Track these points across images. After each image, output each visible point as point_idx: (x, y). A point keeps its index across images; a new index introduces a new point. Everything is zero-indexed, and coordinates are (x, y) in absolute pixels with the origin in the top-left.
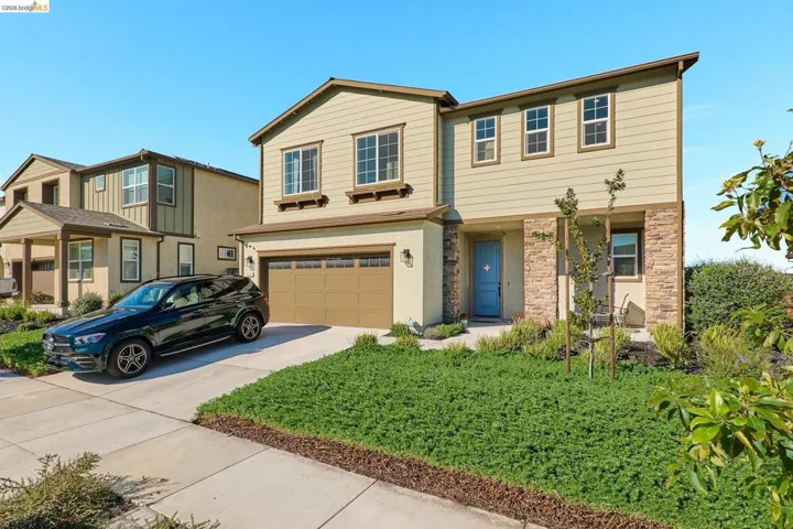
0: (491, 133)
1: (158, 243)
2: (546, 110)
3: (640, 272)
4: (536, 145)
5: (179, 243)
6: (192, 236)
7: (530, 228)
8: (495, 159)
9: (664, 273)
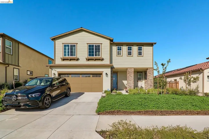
0: (121, 50)
1: (6, 67)
2: (131, 47)
3: (142, 80)
4: (130, 54)
5: (14, 68)
6: (18, 66)
7: (129, 70)
8: (122, 55)
9: (151, 80)
